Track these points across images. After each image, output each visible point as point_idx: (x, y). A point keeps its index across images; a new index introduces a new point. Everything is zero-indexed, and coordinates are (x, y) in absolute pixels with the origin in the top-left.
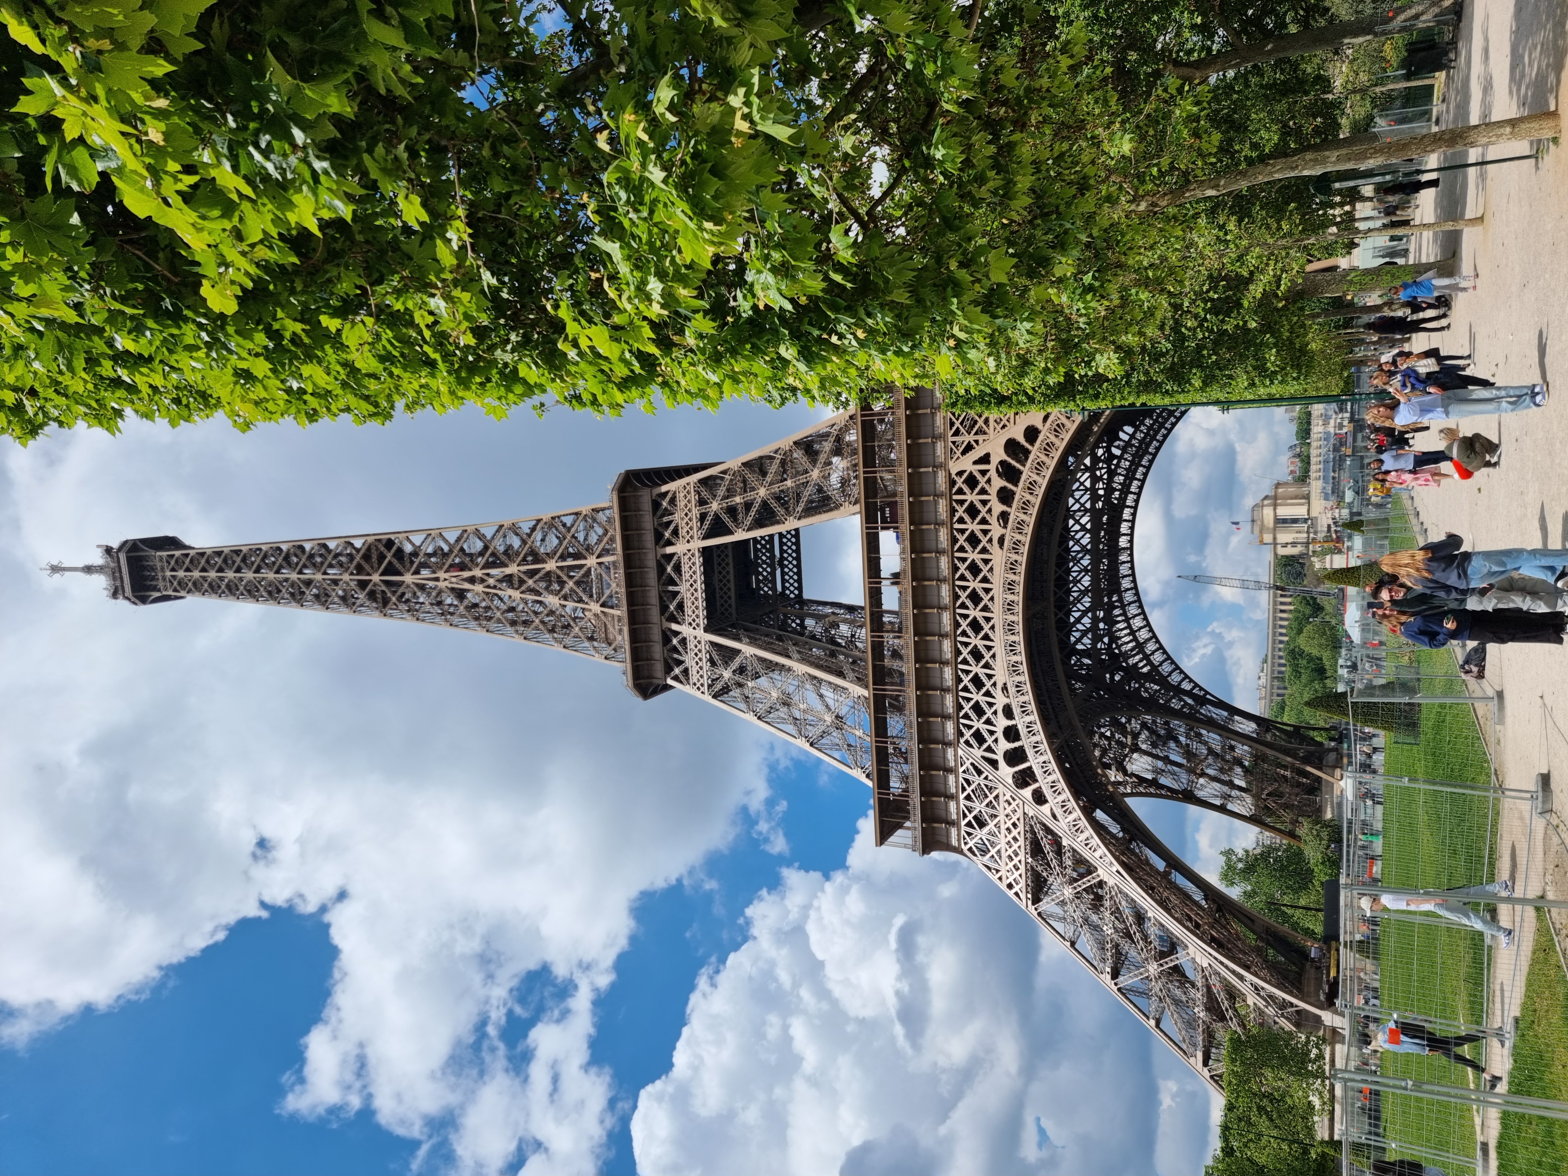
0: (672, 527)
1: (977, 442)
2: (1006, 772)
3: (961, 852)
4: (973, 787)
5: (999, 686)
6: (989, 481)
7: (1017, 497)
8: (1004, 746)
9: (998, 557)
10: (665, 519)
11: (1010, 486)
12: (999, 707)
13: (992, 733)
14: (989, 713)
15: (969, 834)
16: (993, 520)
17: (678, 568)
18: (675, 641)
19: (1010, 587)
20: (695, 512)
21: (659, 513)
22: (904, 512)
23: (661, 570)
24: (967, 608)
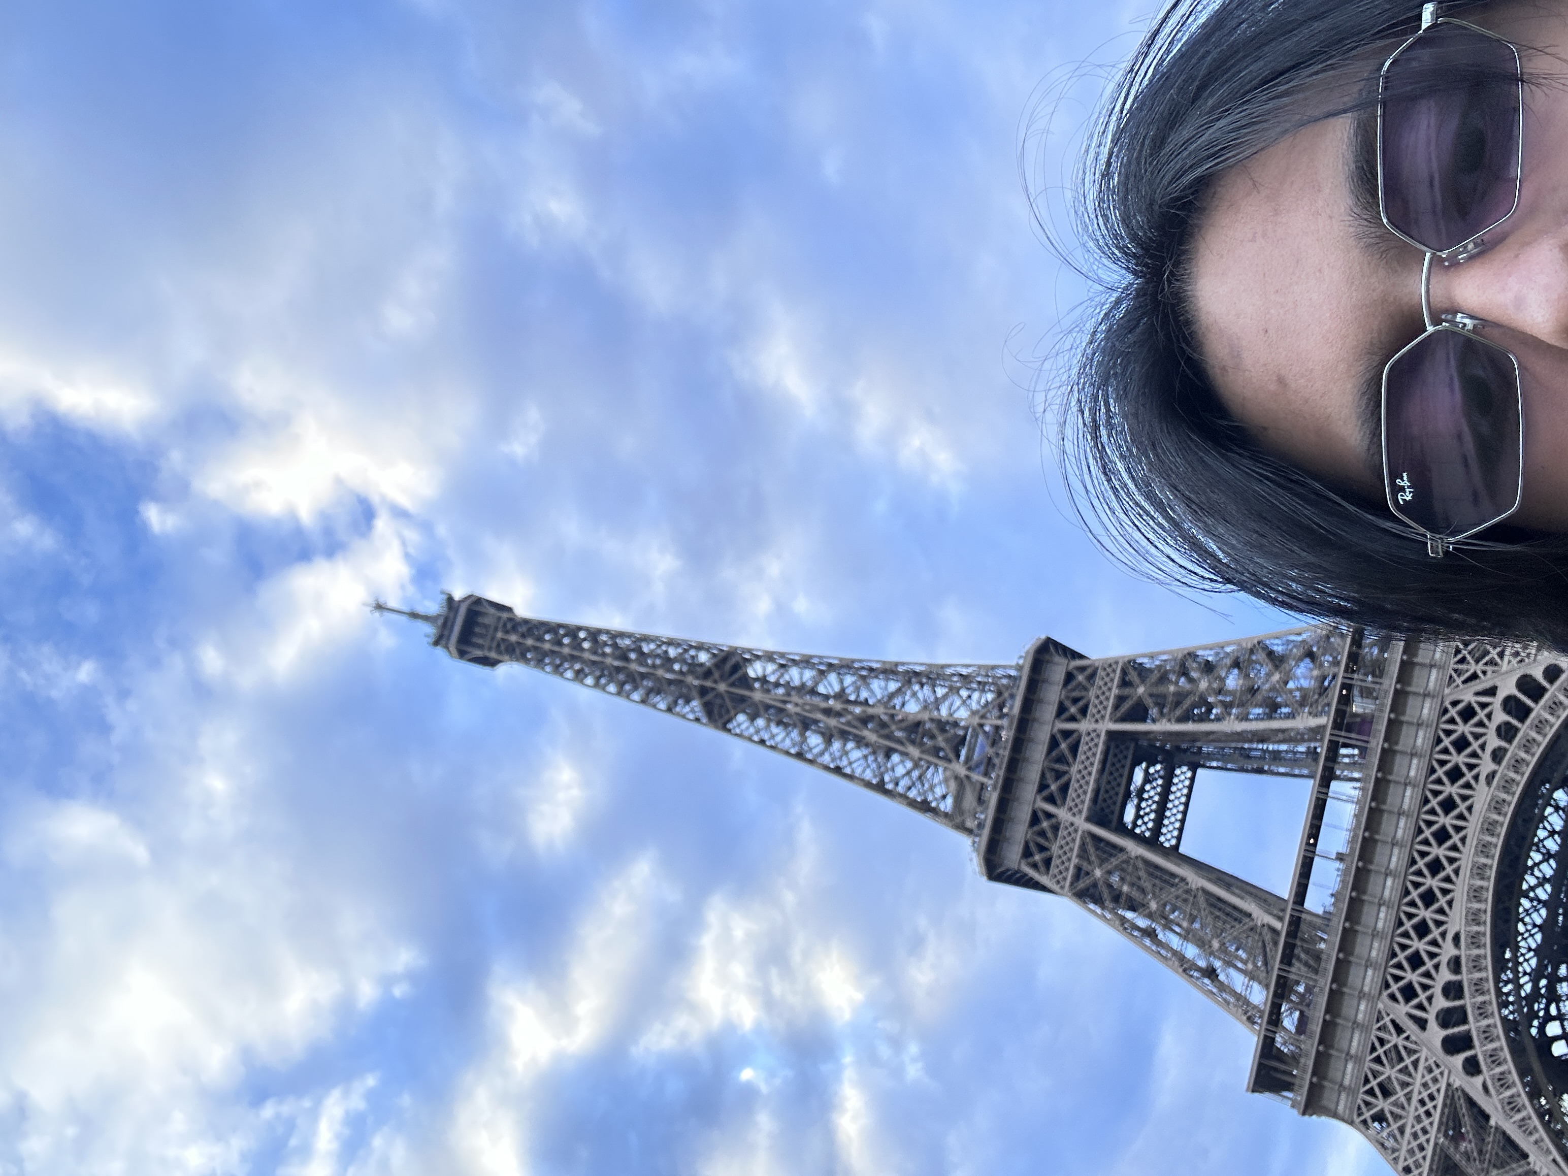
0: (1081, 704)
1: (1484, 673)
2: (1436, 1034)
3: (1351, 1123)
4: (1387, 1047)
5: (1450, 936)
6: (1489, 716)
7: (1520, 735)
8: (1441, 1002)
9: (1482, 795)
10: (1075, 694)
11: (1515, 722)
12: (1444, 959)
13: (1425, 987)
14: (1429, 965)
15: (1367, 1104)
16: (1487, 756)
17: (1074, 749)
18: (1045, 824)
19: (1490, 828)
20: (1115, 691)
21: (1070, 687)
22: (1381, 728)
23: (1054, 743)
24: (1429, 844)
